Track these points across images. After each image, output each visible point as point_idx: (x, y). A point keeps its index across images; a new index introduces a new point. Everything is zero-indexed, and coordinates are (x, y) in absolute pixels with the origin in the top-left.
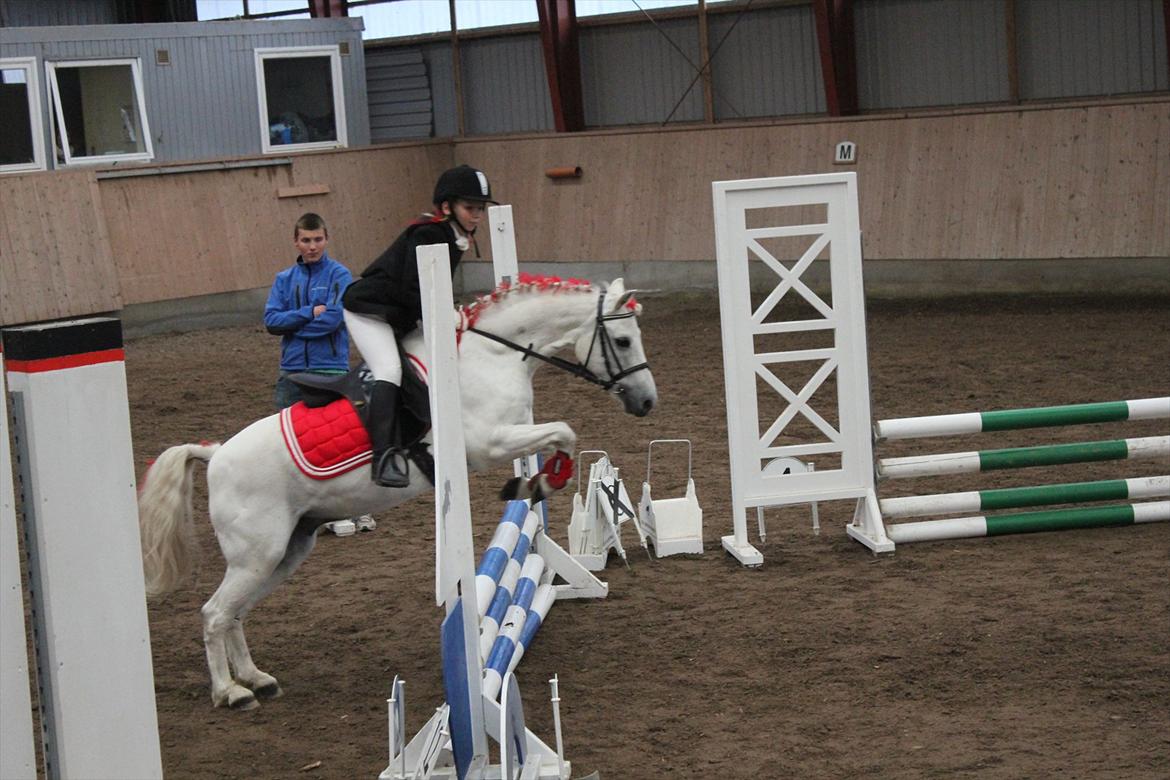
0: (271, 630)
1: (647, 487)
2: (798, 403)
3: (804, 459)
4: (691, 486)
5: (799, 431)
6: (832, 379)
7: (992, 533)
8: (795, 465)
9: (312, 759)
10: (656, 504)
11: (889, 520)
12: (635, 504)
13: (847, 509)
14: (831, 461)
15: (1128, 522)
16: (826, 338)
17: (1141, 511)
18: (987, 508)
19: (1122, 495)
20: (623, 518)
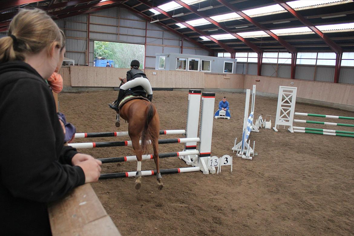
0: (220, 129)
1: (265, 120)
2: (285, 113)
3: (285, 120)
4: (270, 121)
5: (285, 117)
6: (290, 111)
7: (305, 133)
8: (283, 121)
9: (224, 145)
10: (266, 122)
11: (293, 129)
12: (264, 121)
13: (289, 127)
14: (288, 121)
15: (322, 134)
16: (290, 106)
17: (324, 133)
18: (305, 129)
19: (322, 131)
20: (262, 123)
